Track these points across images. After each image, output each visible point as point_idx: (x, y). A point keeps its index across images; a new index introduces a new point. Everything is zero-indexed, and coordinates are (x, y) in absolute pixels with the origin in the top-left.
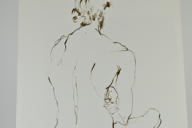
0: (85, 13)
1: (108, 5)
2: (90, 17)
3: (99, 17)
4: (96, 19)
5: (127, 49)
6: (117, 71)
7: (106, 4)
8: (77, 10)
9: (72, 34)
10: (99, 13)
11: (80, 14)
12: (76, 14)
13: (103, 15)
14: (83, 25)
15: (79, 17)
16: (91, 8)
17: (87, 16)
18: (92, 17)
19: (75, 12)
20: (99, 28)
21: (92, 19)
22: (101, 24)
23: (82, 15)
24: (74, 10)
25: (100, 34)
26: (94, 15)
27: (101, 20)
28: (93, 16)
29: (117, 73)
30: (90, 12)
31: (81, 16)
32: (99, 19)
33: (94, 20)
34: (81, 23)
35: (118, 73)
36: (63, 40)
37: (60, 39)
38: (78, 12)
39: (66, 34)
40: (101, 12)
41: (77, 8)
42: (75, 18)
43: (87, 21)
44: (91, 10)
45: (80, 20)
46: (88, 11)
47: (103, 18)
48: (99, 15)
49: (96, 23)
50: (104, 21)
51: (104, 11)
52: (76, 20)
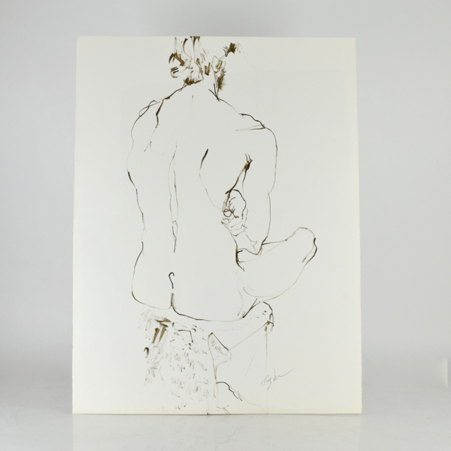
0: (193, 61)
1: (232, 48)
2: (201, 69)
3: (216, 70)
4: (211, 73)
5: (263, 126)
6: (245, 163)
7: (229, 47)
8: (179, 56)
9: (169, 98)
10: (216, 63)
11: (182, 64)
12: (176, 63)
13: (223, 65)
14: (189, 82)
15: (181, 68)
16: (203, 53)
17: (196, 68)
18: (204, 70)
19: (176, 59)
20: (217, 89)
21: (204, 73)
22: (220, 82)
23: (187, 64)
24: (172, 55)
25: (218, 99)
26: (207, 66)
27: (219, 75)
28: (206, 67)
29: (245, 167)
30: (200, 61)
31: (184, 67)
32: (216, 72)
33: (208, 74)
34: (185, 79)
35: (247, 167)
36: (154, 109)
37: (149, 107)
38: (180, 60)
39: (159, 97)
40: (219, 61)
41: (178, 53)
42: (174, 70)
43: (195, 76)
44: (203, 56)
45: (183, 74)
46: (198, 59)
47: (223, 71)
48: (217, 66)
49: (210, 80)
50: (225, 77)
51: (225, 59)
52: (176, 74)
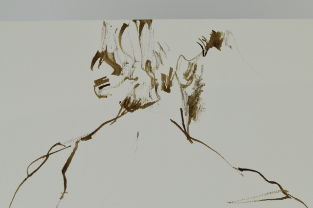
0: (138, 65)
1: (216, 41)
2: (153, 80)
3: (184, 82)
4: (175, 88)
5: (284, 192)
7: (208, 39)
8: (110, 57)
9: (89, 137)
10: (184, 68)
11: (118, 70)
12: (105, 70)
13: (198, 73)
14: (129, 106)
15: (114, 80)
16: (158, 50)
17: (144, 78)
18: (160, 82)
19: (104, 63)
20: (186, 118)
21: (160, 87)
22: (192, 106)
23: (126, 72)
24: (98, 55)
25: (189, 138)
26: (167, 74)
27: (190, 91)
28: (163, 76)
30: (153, 65)
31: (121, 77)
32: (183, 86)
33: (168, 90)
34: (122, 99)
36: (57, 161)
37: (47, 156)
38: (113, 64)
39: (69, 136)
40: (191, 64)
41: (109, 51)
42: (101, 83)
43: (143, 94)
44: (159, 55)
45: (119, 90)
46: (148, 62)
47: (198, 83)
48: (186, 75)
49: (174, 102)
50: (202, 96)
51: (201, 61)
52: (104, 91)
